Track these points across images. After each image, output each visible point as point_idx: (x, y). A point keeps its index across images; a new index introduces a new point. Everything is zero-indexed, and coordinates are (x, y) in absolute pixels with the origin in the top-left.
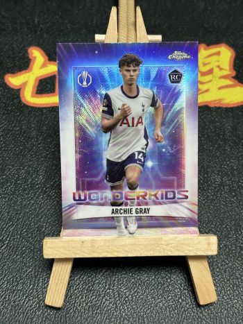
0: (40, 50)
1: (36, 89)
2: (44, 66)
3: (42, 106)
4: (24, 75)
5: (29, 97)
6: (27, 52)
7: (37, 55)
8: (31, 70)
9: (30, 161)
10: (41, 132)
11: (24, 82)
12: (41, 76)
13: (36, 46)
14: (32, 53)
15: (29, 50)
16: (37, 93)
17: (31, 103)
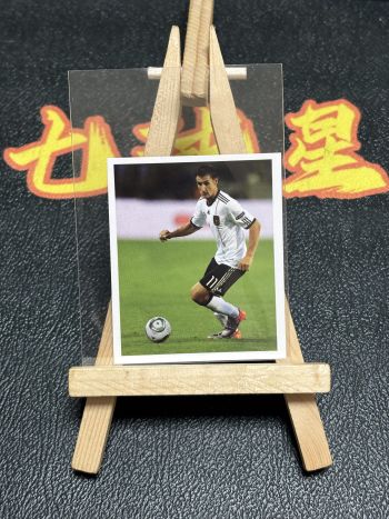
0: (59, 110)
1: (51, 171)
2: (64, 135)
3: (59, 198)
4: (32, 149)
5: (40, 184)
6: (39, 114)
7: (53, 117)
8: (44, 142)
9: (39, 282)
10: (58, 238)
11: (33, 160)
12: (59, 152)
13: (53, 104)
14: (47, 116)
15: (42, 112)
16: (52, 177)
17: (42, 193)
